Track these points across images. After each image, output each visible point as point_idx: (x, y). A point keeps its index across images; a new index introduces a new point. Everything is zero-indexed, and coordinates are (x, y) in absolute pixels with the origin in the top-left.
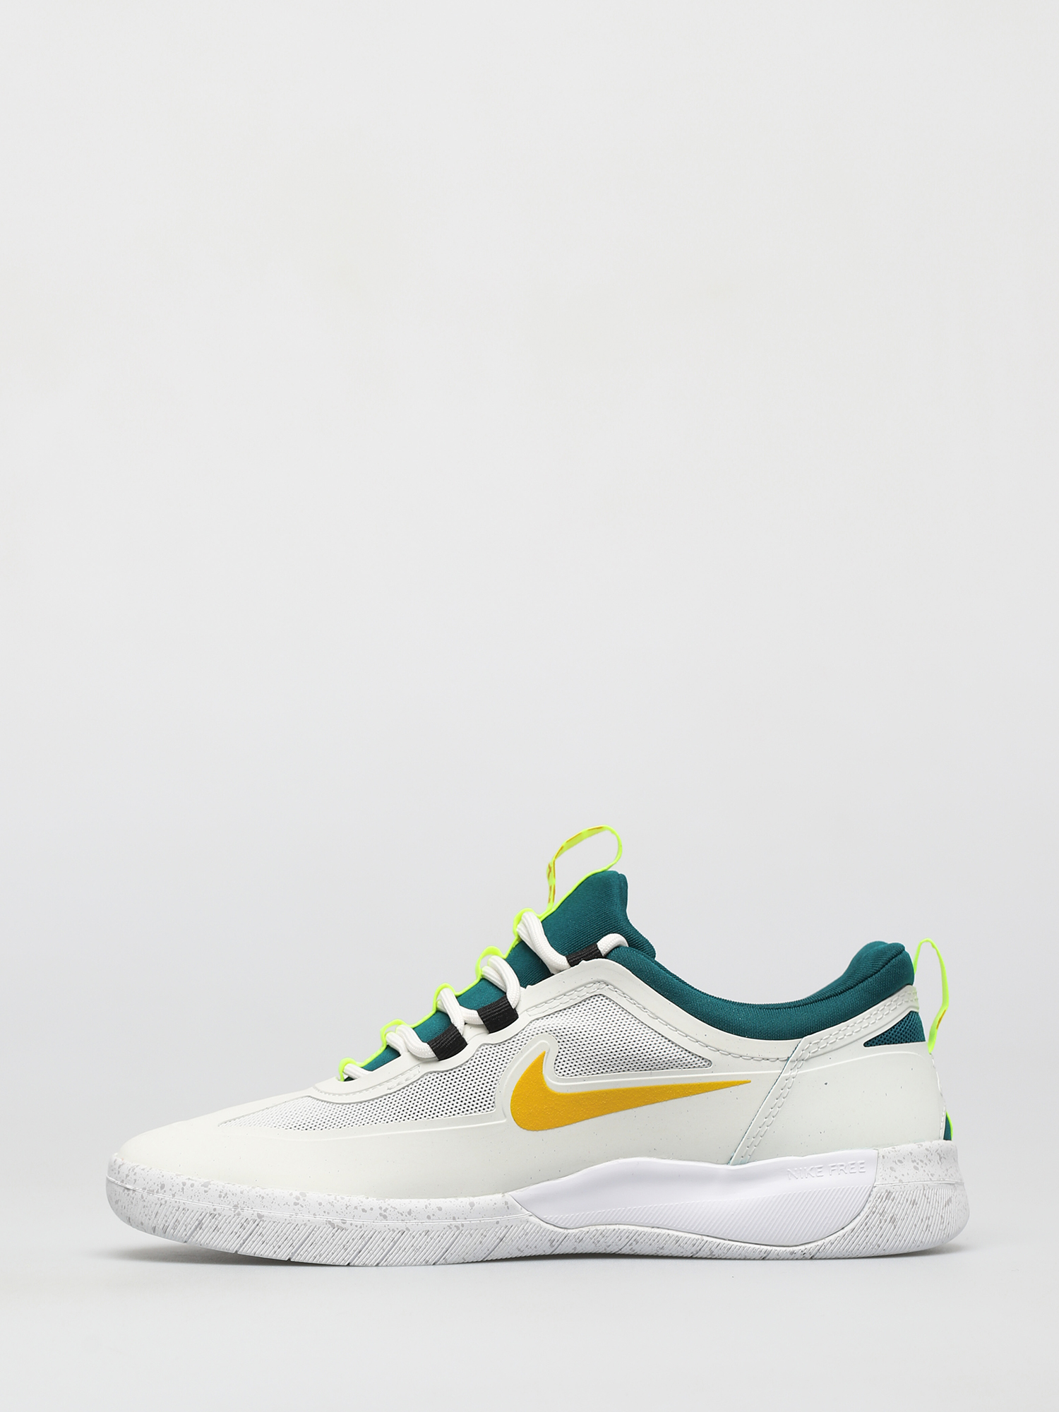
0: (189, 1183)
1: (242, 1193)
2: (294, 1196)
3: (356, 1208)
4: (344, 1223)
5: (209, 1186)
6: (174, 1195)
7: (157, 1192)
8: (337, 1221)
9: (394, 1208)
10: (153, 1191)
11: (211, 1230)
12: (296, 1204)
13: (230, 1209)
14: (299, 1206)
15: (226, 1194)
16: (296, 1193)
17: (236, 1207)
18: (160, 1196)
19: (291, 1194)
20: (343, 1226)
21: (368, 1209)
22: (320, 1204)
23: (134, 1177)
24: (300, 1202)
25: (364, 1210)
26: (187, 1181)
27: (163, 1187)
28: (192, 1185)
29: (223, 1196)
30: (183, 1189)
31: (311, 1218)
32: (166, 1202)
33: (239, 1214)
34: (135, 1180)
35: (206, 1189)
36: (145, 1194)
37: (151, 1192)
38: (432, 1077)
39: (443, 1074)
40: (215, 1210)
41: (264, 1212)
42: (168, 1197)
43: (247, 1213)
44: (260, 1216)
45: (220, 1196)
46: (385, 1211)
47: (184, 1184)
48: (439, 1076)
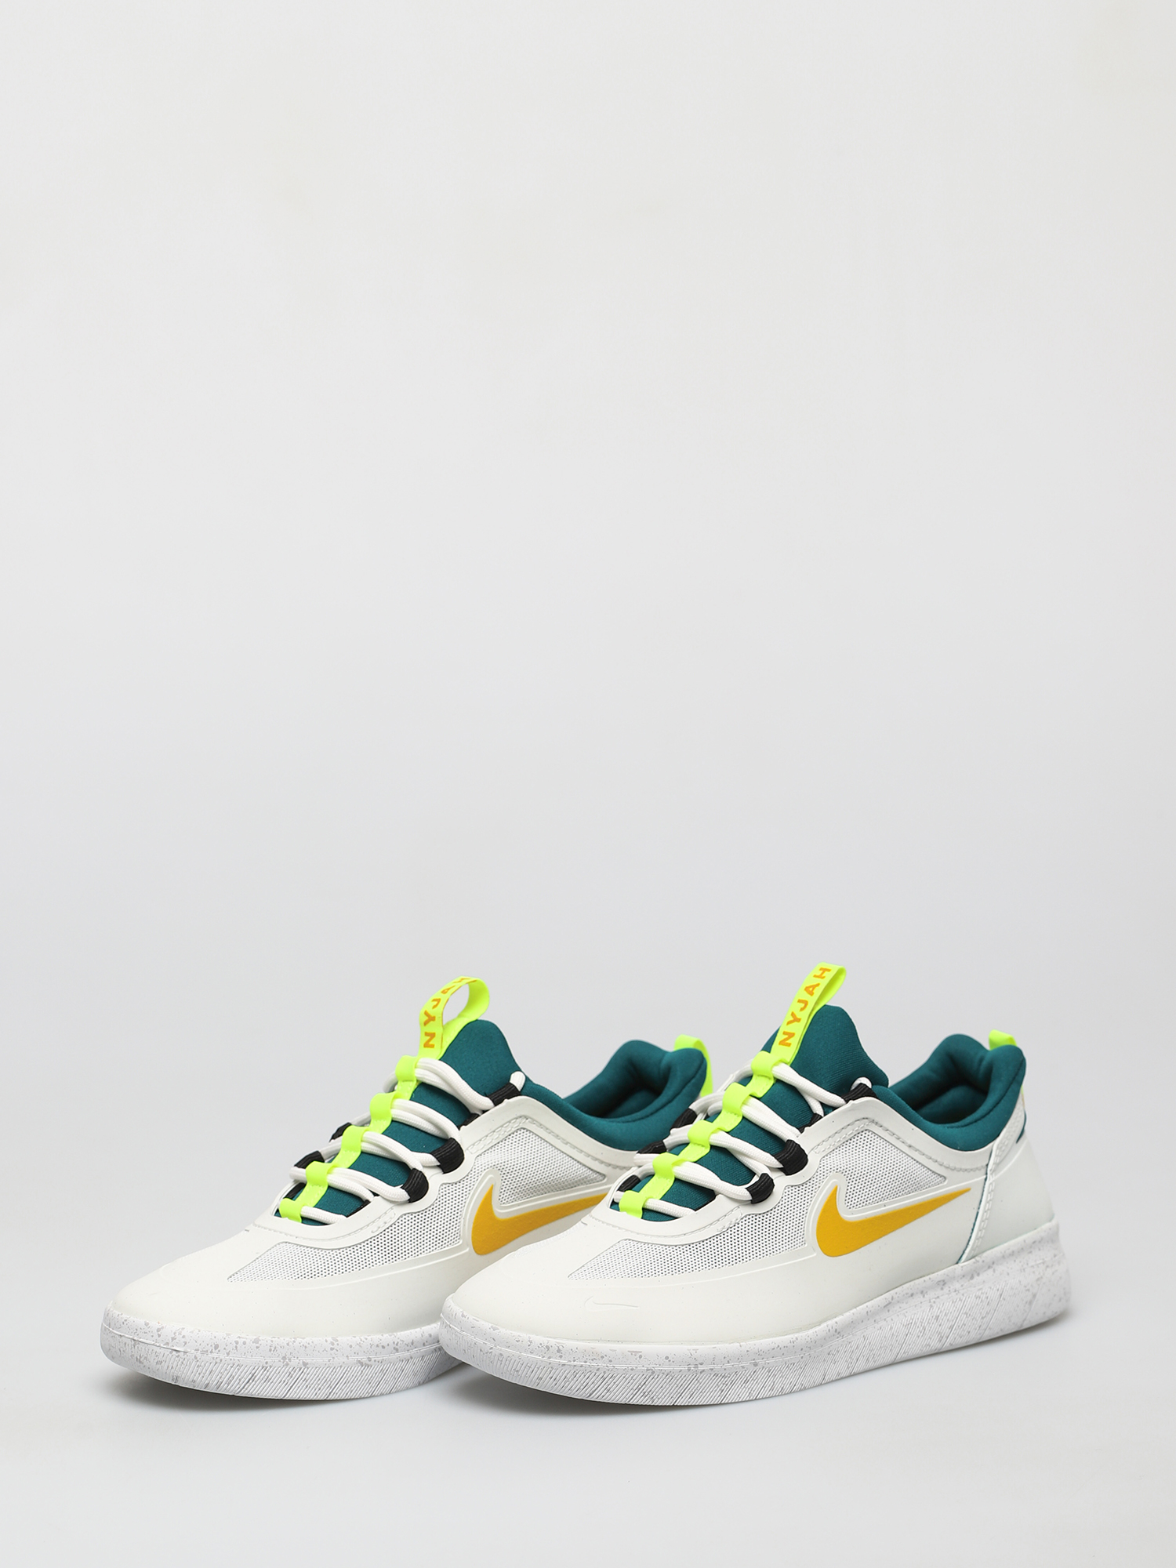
0: (241, 1341)
1: (288, 1344)
2: (329, 1342)
3: (377, 1346)
4: (370, 1361)
5: (260, 1343)
6: (228, 1354)
7: (211, 1352)
8: (365, 1360)
9: (403, 1341)
10: (207, 1351)
11: (263, 1381)
12: (332, 1349)
13: (280, 1361)
14: (335, 1350)
15: (275, 1348)
16: (330, 1339)
17: (284, 1358)
18: (215, 1355)
19: (326, 1341)
20: (369, 1363)
21: (385, 1345)
22: (351, 1346)
23: (184, 1340)
24: (335, 1346)
25: (383, 1347)
26: (238, 1339)
27: (216, 1347)
28: (244, 1343)
29: (273, 1349)
30: (236, 1347)
31: (346, 1360)
32: (221, 1360)
33: (287, 1364)
34: (186, 1343)
35: (257, 1345)
36: (199, 1355)
37: (205, 1352)
38: (407, 1219)
39: (416, 1215)
40: (267, 1363)
41: (308, 1360)
42: (223, 1356)
43: (294, 1363)
44: (305, 1364)
45: (270, 1350)
46: (397, 1345)
47: (237, 1343)
48: (412, 1217)
